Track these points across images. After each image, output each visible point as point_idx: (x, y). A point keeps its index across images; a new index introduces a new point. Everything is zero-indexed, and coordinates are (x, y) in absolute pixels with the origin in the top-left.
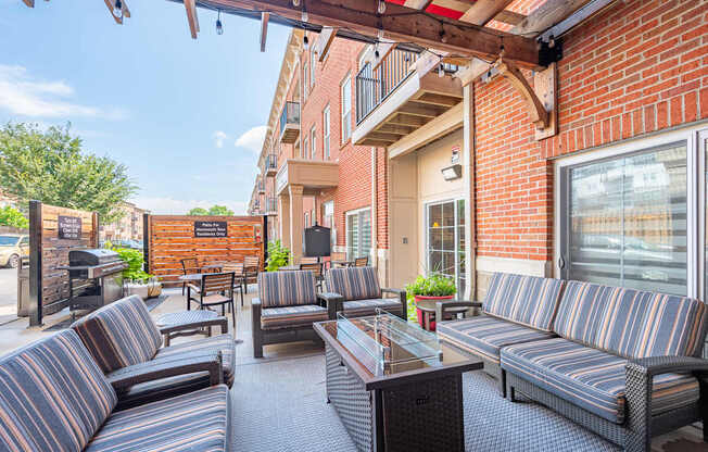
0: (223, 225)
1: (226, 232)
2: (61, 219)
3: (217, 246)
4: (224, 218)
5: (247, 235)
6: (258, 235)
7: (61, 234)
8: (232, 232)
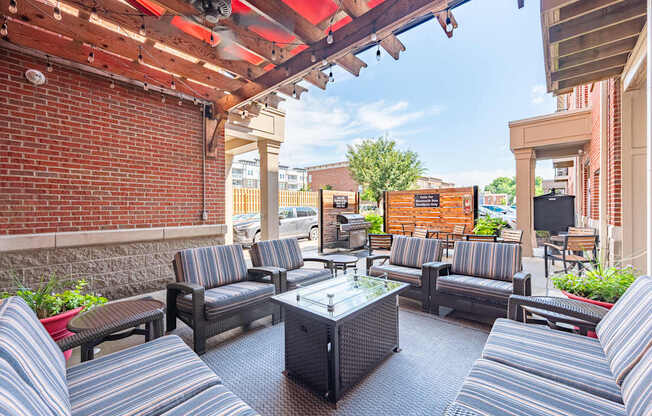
0: (437, 197)
1: (438, 203)
2: (335, 197)
3: (431, 215)
4: (437, 190)
5: (457, 205)
6: (467, 205)
7: (335, 205)
8: (445, 202)
